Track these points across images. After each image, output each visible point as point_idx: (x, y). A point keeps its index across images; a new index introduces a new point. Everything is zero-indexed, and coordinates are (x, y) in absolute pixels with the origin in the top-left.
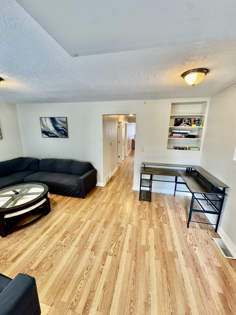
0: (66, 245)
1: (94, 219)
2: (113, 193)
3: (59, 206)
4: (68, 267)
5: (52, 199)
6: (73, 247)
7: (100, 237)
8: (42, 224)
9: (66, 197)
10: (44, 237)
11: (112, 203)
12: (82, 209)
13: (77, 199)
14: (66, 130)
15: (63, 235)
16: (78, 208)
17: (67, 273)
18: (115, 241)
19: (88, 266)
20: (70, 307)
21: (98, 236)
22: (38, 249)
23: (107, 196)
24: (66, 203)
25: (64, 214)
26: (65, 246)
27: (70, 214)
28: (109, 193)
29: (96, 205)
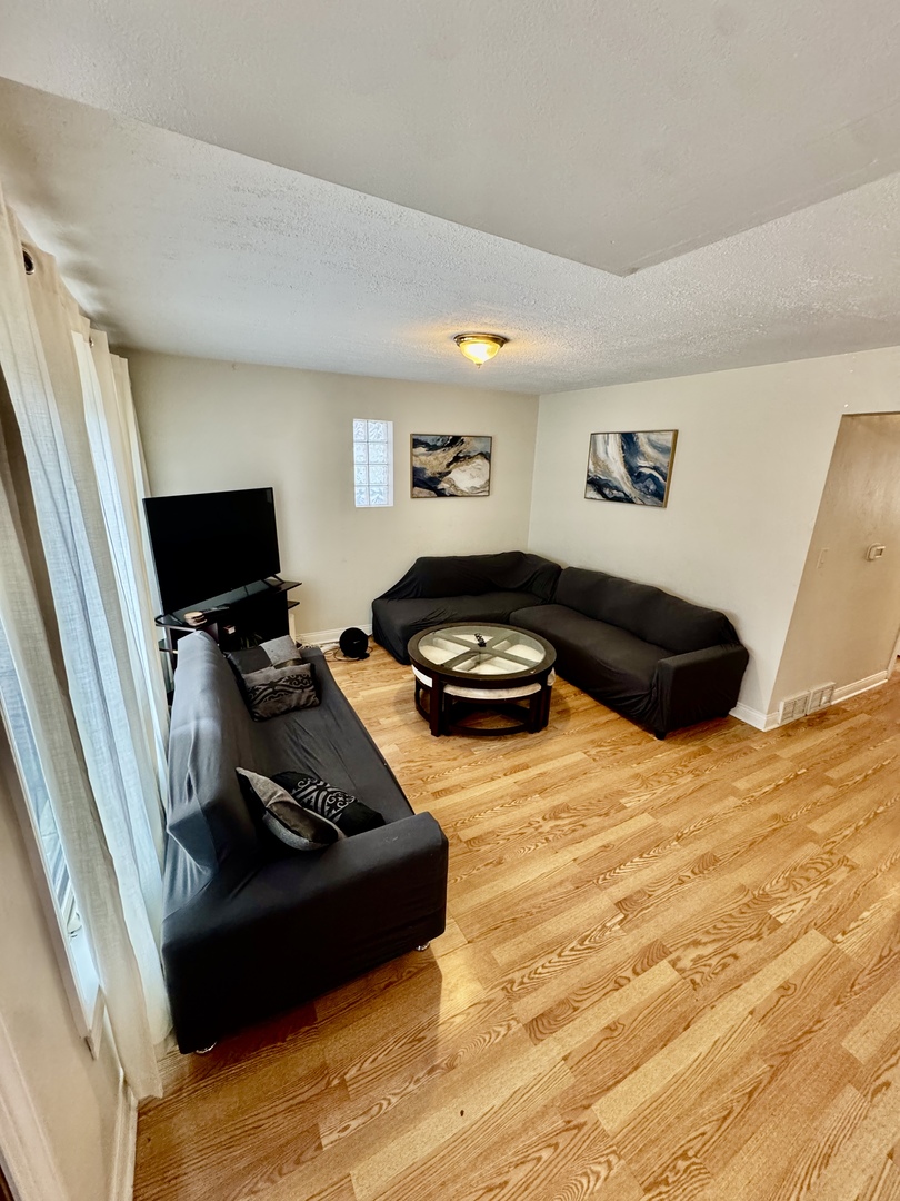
0: (551, 837)
1: (668, 821)
2: (797, 775)
3: (573, 724)
4: (536, 895)
5: (561, 697)
6: (565, 857)
7: (665, 889)
8: (514, 750)
9: (603, 707)
10: (506, 784)
11: (774, 808)
12: (640, 769)
13: (635, 728)
14: (665, 480)
15: (554, 807)
16: (627, 761)
17: (526, 906)
18: (719, 940)
19: (587, 937)
20: (503, 983)
21: (658, 882)
22: (486, 803)
23: (763, 775)
24: (595, 725)
25: (579, 756)
26: (547, 839)
27: (594, 764)
28: (778, 764)
29: (699, 783)
